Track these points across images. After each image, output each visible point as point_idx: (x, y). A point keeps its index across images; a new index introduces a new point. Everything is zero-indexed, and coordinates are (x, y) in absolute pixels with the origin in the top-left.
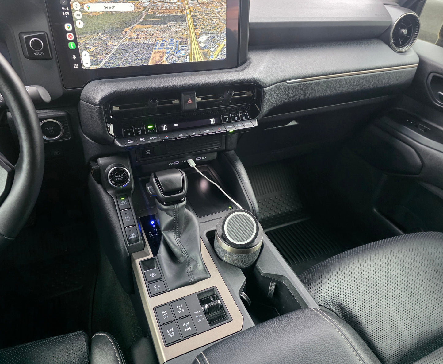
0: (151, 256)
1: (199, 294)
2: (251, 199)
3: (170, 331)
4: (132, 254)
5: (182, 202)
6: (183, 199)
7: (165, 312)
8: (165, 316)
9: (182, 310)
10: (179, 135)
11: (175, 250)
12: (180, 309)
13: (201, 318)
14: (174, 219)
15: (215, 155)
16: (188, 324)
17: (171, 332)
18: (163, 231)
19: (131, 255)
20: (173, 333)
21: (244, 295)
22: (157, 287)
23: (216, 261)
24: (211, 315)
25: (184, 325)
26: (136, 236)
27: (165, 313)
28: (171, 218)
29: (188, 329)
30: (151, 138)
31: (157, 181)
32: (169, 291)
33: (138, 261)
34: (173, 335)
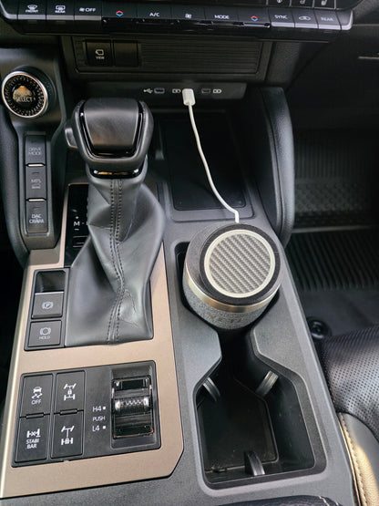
0: (60, 265)
1: (117, 371)
2: (285, 198)
3: (33, 434)
4: (32, 251)
5: (135, 175)
6: (136, 171)
7: (40, 390)
8: (36, 398)
9: (72, 395)
10: (152, 14)
11: (107, 265)
12: (70, 392)
13: (101, 424)
14: (111, 208)
15: (240, 90)
16: (72, 429)
17: (34, 439)
18: (92, 224)
19: (29, 253)
20: (37, 441)
21: (209, 385)
22: (46, 332)
23: (175, 306)
24: (125, 418)
25: (64, 429)
26: (42, 221)
27: (38, 393)
28: (106, 205)
29: (67, 441)
30: (82, 10)
31: (82, 120)
32: (65, 347)
33: (33, 269)
34: (35, 446)
